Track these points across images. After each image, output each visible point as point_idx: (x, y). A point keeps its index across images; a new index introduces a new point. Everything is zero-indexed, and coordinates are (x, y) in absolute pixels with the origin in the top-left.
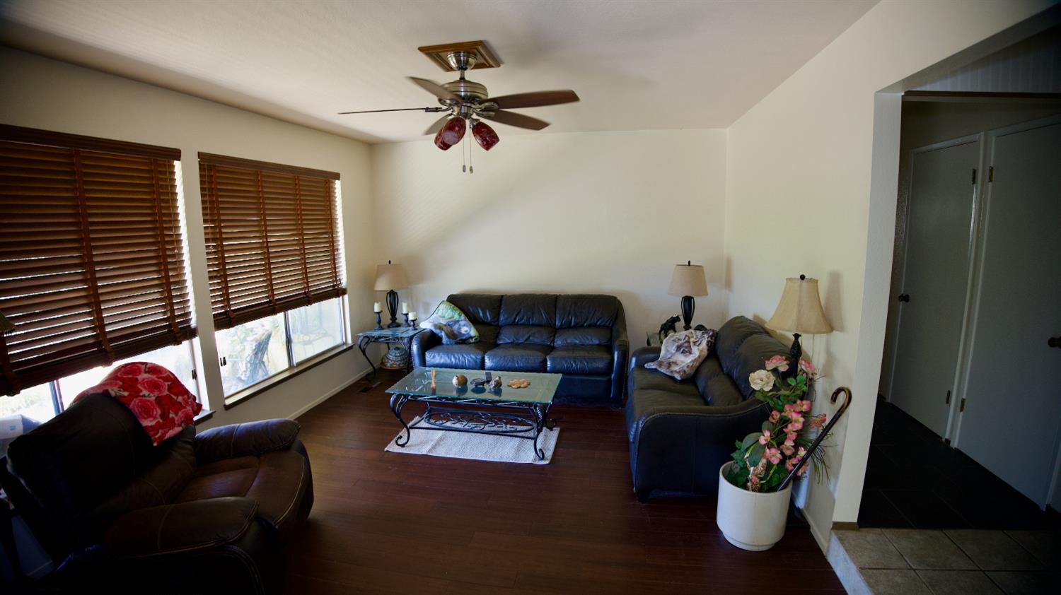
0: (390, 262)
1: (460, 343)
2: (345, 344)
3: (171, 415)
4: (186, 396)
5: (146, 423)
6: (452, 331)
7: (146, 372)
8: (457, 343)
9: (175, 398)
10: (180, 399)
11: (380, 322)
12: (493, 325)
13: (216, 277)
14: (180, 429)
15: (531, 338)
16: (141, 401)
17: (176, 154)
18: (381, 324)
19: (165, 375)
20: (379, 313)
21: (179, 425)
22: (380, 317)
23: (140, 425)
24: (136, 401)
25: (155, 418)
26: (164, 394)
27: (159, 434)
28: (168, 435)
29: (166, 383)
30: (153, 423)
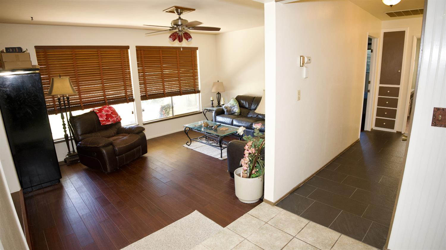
0: (218, 81)
1: (230, 114)
2: (199, 111)
3: (109, 119)
4: (116, 115)
5: (100, 119)
6: (230, 110)
7: (108, 108)
8: (229, 114)
9: (112, 115)
10: (114, 116)
11: (212, 104)
12: (248, 109)
13: (142, 84)
14: (111, 123)
15: (259, 116)
16: (101, 114)
17: (127, 47)
18: (213, 105)
19: (112, 109)
20: (212, 101)
21: (111, 122)
22: (212, 102)
23: (99, 119)
24: (100, 114)
25: (103, 119)
26: (109, 114)
27: (103, 123)
28: (107, 124)
29: (111, 111)
30: (102, 120)
